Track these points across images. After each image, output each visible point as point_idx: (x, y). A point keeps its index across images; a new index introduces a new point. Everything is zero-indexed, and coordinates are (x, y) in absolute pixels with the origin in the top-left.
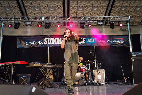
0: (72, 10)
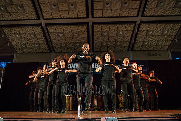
0: (96, 35)
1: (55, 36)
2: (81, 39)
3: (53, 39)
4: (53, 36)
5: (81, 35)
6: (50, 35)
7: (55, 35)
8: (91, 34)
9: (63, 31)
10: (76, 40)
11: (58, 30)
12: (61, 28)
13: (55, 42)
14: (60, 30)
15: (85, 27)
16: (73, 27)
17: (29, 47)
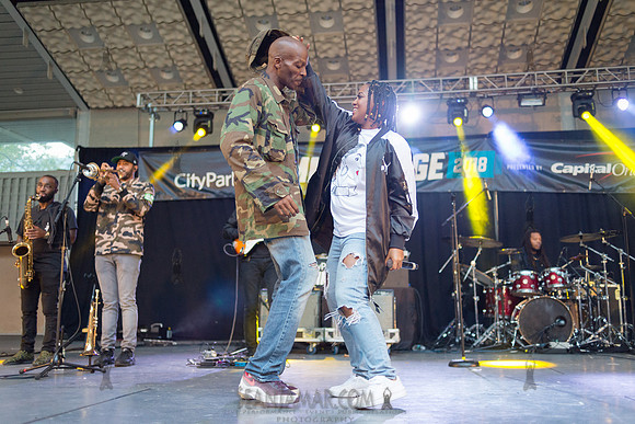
10: (328, 46)
17: (132, 81)
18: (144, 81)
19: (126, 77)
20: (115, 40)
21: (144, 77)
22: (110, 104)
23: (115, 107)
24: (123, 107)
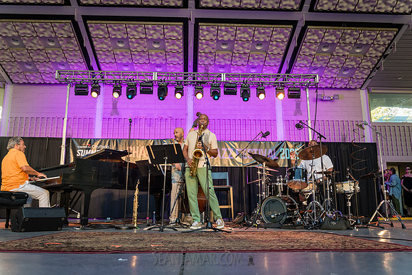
1: (105, 46)
2: (167, 57)
3: (101, 52)
4: (101, 46)
5: (169, 48)
6: (95, 43)
7: (106, 44)
8: (191, 45)
9: (125, 36)
10: (156, 57)
11: (114, 33)
12: (120, 27)
13: (107, 61)
14: (119, 33)
15: (180, 29)
16: (150, 26)
17: (41, 69)
18: (48, 69)
19: (37, 66)
20: (32, 45)
21: (49, 67)
22: (26, 82)
23: (29, 84)
24: (34, 84)
